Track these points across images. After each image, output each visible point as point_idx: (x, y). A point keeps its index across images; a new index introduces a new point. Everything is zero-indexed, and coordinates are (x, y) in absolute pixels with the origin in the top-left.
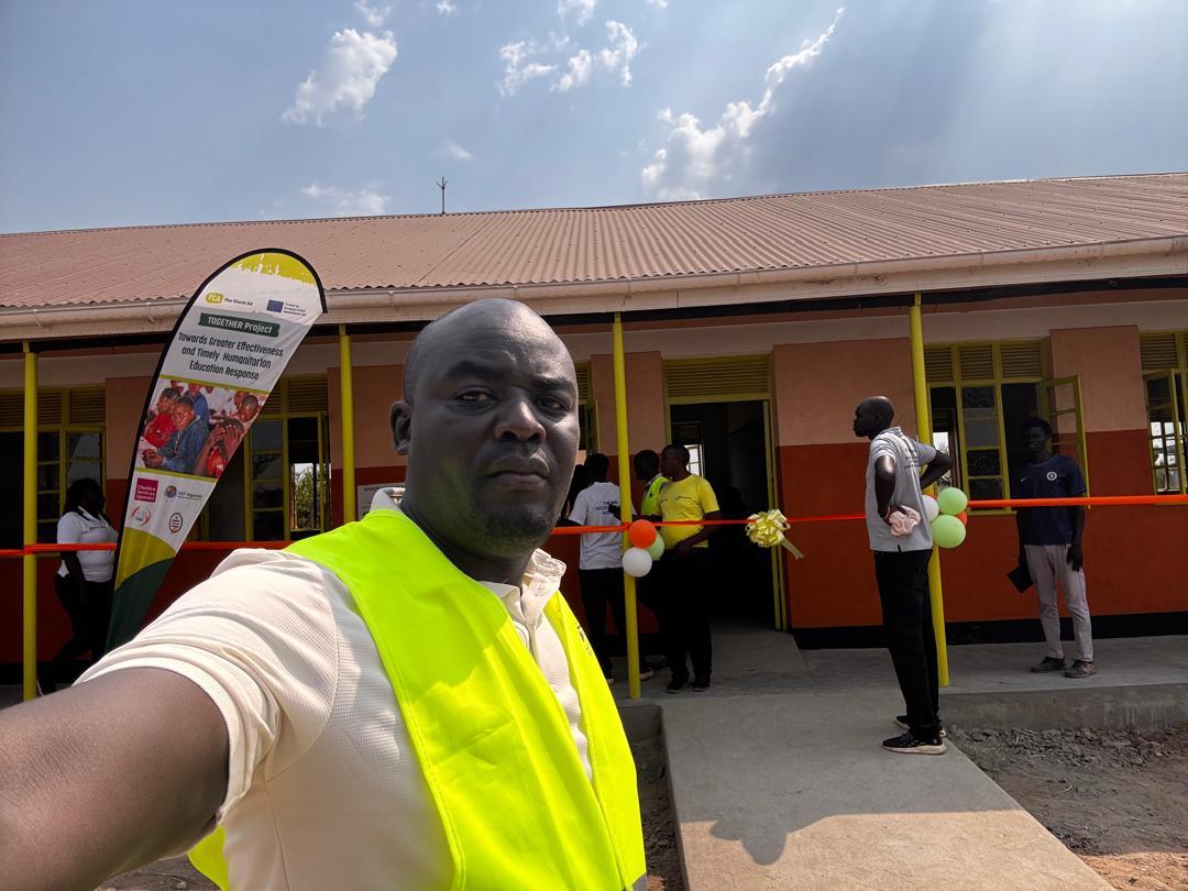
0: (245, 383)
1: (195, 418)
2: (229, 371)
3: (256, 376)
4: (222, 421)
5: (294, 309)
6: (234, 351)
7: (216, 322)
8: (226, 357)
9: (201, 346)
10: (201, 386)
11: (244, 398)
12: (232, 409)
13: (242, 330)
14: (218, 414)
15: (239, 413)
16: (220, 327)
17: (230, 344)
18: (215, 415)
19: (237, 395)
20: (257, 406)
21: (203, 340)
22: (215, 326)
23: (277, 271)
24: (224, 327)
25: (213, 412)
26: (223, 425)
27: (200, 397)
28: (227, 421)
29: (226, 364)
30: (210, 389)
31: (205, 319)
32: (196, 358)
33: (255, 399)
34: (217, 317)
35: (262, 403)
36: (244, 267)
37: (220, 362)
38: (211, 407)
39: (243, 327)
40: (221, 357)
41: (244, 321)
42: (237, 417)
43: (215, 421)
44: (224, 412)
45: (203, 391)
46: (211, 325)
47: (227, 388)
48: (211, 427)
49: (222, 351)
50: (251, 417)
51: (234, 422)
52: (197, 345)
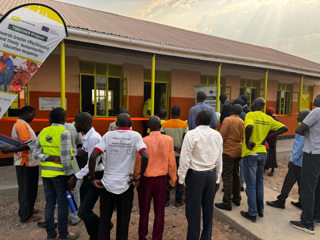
0: (32, 57)
1: (6, 68)
2: (23, 51)
3: (37, 56)
4: (20, 71)
5: (54, 32)
6: (26, 44)
7: (17, 29)
8: (22, 45)
9: (10, 38)
10: (9, 55)
11: (30, 63)
12: (25, 67)
13: (30, 35)
14: (19, 68)
15: (29, 69)
16: (19, 32)
17: (24, 40)
18: (16, 68)
19: (28, 62)
20: (37, 67)
21: (10, 36)
22: (16, 31)
23: (46, 15)
24: (21, 33)
25: (16, 67)
26: (21, 73)
27: (9, 59)
28: (22, 72)
29: (22, 48)
30: (14, 57)
31: (11, 27)
32: (6, 43)
33: (36, 65)
34: (18, 27)
35: (39, 67)
36: (31, 9)
37: (19, 47)
38: (15, 65)
39: (31, 34)
40: (19, 45)
41: (31, 32)
42: (27, 71)
43: (17, 71)
44: (21, 68)
45: (11, 57)
46: (14, 30)
47: (23, 58)
48: (15, 73)
49: (20, 42)
50: (34, 71)
51: (26, 72)
52: (7, 37)
